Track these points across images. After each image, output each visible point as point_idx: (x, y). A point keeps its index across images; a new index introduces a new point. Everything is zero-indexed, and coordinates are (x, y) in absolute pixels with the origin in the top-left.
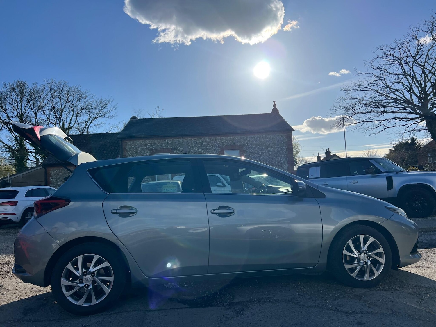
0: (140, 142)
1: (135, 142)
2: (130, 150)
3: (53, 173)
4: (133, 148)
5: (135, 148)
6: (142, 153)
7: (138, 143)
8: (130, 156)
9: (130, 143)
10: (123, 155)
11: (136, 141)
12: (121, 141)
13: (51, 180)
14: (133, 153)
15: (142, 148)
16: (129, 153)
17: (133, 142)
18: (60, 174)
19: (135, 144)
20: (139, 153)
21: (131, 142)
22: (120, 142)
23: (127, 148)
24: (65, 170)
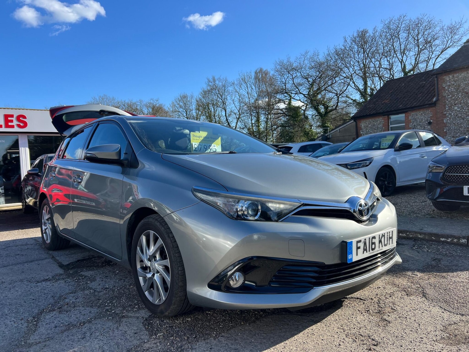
0: (462, 74)
1: (455, 75)
2: (450, 88)
3: (363, 125)
4: (454, 84)
5: (455, 84)
6: (466, 90)
7: (461, 76)
8: (449, 95)
9: (448, 78)
10: (440, 95)
11: (457, 74)
12: (436, 77)
13: (362, 133)
14: (454, 92)
15: (466, 82)
16: (446, 92)
17: (453, 76)
18: (370, 126)
19: (456, 79)
20: (461, 91)
21: (451, 77)
22: (436, 79)
23: (444, 86)
24: (374, 121)
